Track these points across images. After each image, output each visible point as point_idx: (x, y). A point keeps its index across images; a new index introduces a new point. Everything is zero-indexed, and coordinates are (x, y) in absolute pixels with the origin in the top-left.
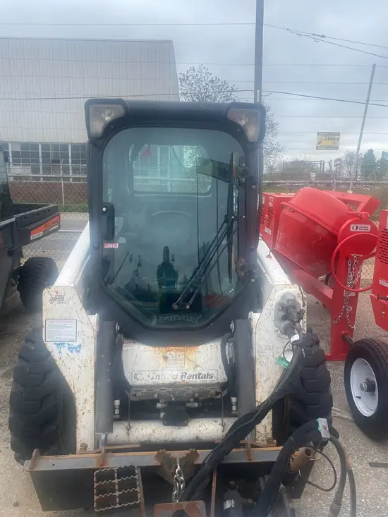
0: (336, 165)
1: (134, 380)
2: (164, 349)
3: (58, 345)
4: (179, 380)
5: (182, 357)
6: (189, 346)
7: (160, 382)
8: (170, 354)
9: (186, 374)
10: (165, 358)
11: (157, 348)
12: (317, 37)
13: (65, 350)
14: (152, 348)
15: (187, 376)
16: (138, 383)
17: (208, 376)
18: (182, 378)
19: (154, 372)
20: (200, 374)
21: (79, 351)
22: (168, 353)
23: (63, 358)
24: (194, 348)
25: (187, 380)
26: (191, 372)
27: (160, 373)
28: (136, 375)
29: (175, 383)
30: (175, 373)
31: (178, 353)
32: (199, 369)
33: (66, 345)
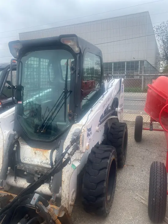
1: (23, 160)
2: (35, 149)
4: (39, 164)
5: (42, 154)
6: (45, 150)
7: (33, 163)
8: (37, 152)
9: (43, 162)
10: (35, 153)
11: (33, 148)
14: (31, 148)
15: (43, 163)
16: (25, 162)
18: (41, 163)
19: (31, 158)
20: (48, 163)
22: (36, 151)
24: (47, 151)
25: (42, 165)
26: (44, 161)
27: (33, 159)
28: (24, 158)
29: (38, 165)
30: (38, 160)
31: (41, 152)
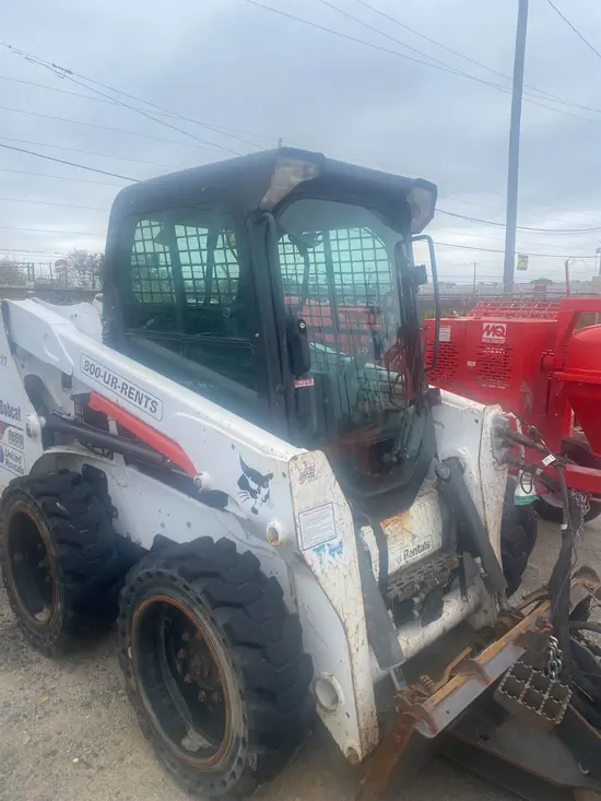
0: (58, 271)
3: (318, 550)
4: (404, 562)
5: (400, 529)
8: (389, 531)
9: (407, 551)
12: (58, 70)
13: (326, 556)
15: (409, 554)
17: (426, 545)
18: (405, 558)
20: (418, 547)
21: (340, 553)
22: (387, 529)
23: (326, 571)
24: (407, 513)
25: (410, 560)
26: (411, 547)
29: (401, 567)
31: (395, 526)
32: (416, 540)
33: (327, 547)
